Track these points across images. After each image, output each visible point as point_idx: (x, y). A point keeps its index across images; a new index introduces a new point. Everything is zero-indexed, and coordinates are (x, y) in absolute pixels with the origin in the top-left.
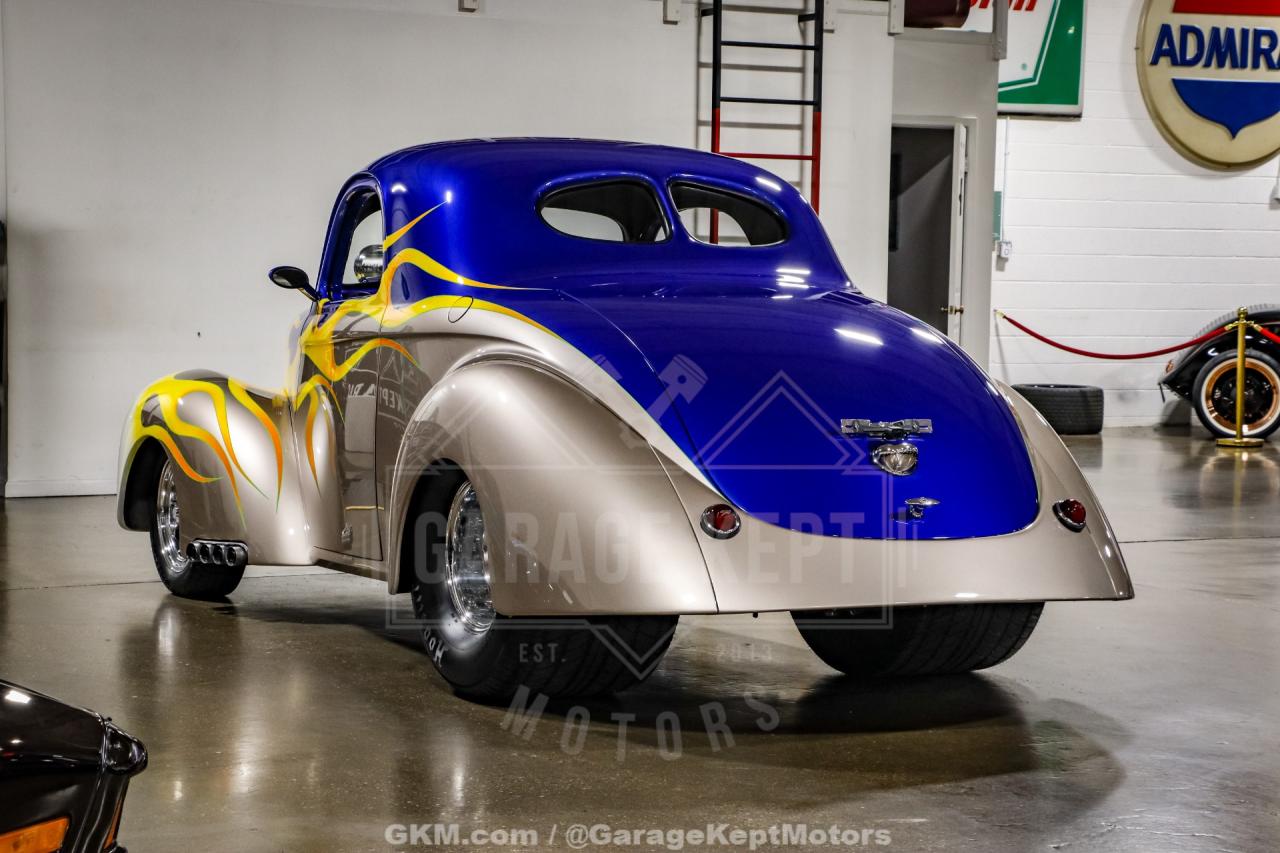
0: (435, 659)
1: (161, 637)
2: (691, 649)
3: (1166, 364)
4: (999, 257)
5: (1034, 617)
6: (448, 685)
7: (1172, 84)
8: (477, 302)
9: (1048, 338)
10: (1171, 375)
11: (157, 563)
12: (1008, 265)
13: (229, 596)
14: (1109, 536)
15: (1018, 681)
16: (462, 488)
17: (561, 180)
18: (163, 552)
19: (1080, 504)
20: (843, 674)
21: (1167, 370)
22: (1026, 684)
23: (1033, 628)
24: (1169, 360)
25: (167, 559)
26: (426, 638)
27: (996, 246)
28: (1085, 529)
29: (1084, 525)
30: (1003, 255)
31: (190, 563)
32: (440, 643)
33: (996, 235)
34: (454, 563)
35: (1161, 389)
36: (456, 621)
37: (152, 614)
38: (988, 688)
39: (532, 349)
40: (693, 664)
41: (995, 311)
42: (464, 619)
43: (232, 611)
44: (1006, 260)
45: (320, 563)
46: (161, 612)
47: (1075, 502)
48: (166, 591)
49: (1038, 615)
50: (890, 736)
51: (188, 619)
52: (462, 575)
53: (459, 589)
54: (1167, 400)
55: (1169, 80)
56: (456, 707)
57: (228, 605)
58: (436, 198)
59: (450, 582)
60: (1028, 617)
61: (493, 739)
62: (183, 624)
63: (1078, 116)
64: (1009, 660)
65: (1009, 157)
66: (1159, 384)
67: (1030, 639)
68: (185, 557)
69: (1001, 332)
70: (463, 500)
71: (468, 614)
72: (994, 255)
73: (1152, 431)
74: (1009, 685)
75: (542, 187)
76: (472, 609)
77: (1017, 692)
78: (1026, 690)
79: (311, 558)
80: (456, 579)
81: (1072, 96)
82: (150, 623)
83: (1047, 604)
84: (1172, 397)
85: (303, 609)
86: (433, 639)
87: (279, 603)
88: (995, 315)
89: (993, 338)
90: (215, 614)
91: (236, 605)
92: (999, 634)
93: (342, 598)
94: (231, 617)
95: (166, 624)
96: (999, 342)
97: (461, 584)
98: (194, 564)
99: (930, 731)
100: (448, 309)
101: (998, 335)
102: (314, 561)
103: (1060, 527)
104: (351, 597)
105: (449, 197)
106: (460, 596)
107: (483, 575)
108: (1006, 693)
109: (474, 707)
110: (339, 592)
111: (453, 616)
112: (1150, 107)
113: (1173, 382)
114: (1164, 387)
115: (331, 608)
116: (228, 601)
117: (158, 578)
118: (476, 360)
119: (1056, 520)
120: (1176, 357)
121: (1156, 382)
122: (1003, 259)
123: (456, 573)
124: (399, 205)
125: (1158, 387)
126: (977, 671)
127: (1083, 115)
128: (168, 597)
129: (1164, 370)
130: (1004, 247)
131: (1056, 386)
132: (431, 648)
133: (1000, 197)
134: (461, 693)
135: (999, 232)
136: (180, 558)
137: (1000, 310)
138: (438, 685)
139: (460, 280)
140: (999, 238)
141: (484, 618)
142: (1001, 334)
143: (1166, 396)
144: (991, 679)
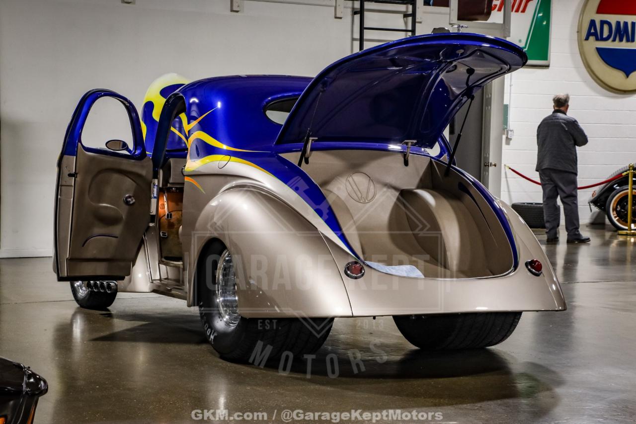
0: (210, 339)
1: (74, 329)
2: (342, 336)
3: (592, 193)
4: (507, 138)
5: (517, 320)
6: (217, 353)
7: (596, 50)
8: (233, 158)
9: (532, 179)
10: (595, 198)
11: (72, 291)
12: (511, 142)
13: (109, 308)
14: (555, 279)
15: (508, 353)
16: (224, 253)
17: (276, 96)
18: (76, 285)
19: (539, 262)
20: (419, 348)
21: (593, 196)
22: (513, 354)
23: (516, 326)
24: (594, 190)
25: (77, 289)
26: (206, 329)
27: (506, 132)
28: (542, 275)
29: (542, 272)
30: (509, 137)
31: (88, 292)
32: (213, 331)
33: (506, 127)
34: (220, 291)
35: (590, 205)
36: (221, 320)
37: (70, 317)
38: (493, 356)
39: (261, 182)
40: (343, 343)
41: (505, 165)
42: (225, 319)
43: (110, 315)
44: (511, 139)
45: (154, 291)
46: (74, 315)
47: (537, 261)
48: (77, 305)
49: (519, 319)
50: (441, 380)
51: (88, 320)
52: (224, 297)
53: (223, 304)
54: (593, 211)
55: (595, 47)
56: (220, 364)
57: (109, 312)
58: (212, 105)
59: (218, 300)
60: (514, 320)
61: (237, 380)
62: (85, 321)
63: (547, 66)
64: (504, 342)
65: (512, 87)
66: (589, 203)
67: (514, 331)
68: (86, 288)
69: (508, 176)
70: (225, 259)
71: (227, 317)
72: (504, 137)
73: (585, 227)
74: (503, 354)
75: (267, 100)
76: (229, 314)
77: (507, 358)
78: (512, 357)
79: (150, 288)
80: (221, 299)
81: (545, 56)
82: (69, 322)
83: (523, 314)
84: (595, 209)
85: (146, 315)
86: (209, 330)
87: (134, 311)
88: (505, 167)
89: (503, 180)
90: (101, 317)
91: (112, 312)
92: (498, 329)
93: (166, 309)
94: (109, 318)
95: (77, 322)
96: (507, 181)
97: (224, 301)
98: (91, 291)
99: (462, 378)
100: (218, 162)
101: (506, 178)
102: (152, 290)
103: (529, 274)
104: (171, 309)
105: (219, 105)
106: (223, 307)
107: (235, 297)
108: (502, 359)
109: (229, 364)
110: (165, 306)
111: (219, 318)
112: (585, 62)
113: (595, 202)
114: (591, 204)
115: (159, 314)
116: (108, 310)
117: (73, 299)
118: (232, 188)
119: (527, 270)
120: (597, 189)
121: (587, 202)
122: (509, 138)
123: (221, 296)
124: (194, 108)
125: (588, 204)
126: (487, 347)
127: (550, 66)
128: (78, 308)
129: (591, 196)
130: (510, 133)
131: (536, 204)
132: (208, 334)
133: (508, 107)
134: (223, 357)
135: (507, 125)
136: (84, 288)
137: (507, 165)
138: (212, 353)
139: (225, 147)
140: (507, 128)
141: (235, 319)
142: (508, 177)
143: (592, 209)
144: (495, 352)
